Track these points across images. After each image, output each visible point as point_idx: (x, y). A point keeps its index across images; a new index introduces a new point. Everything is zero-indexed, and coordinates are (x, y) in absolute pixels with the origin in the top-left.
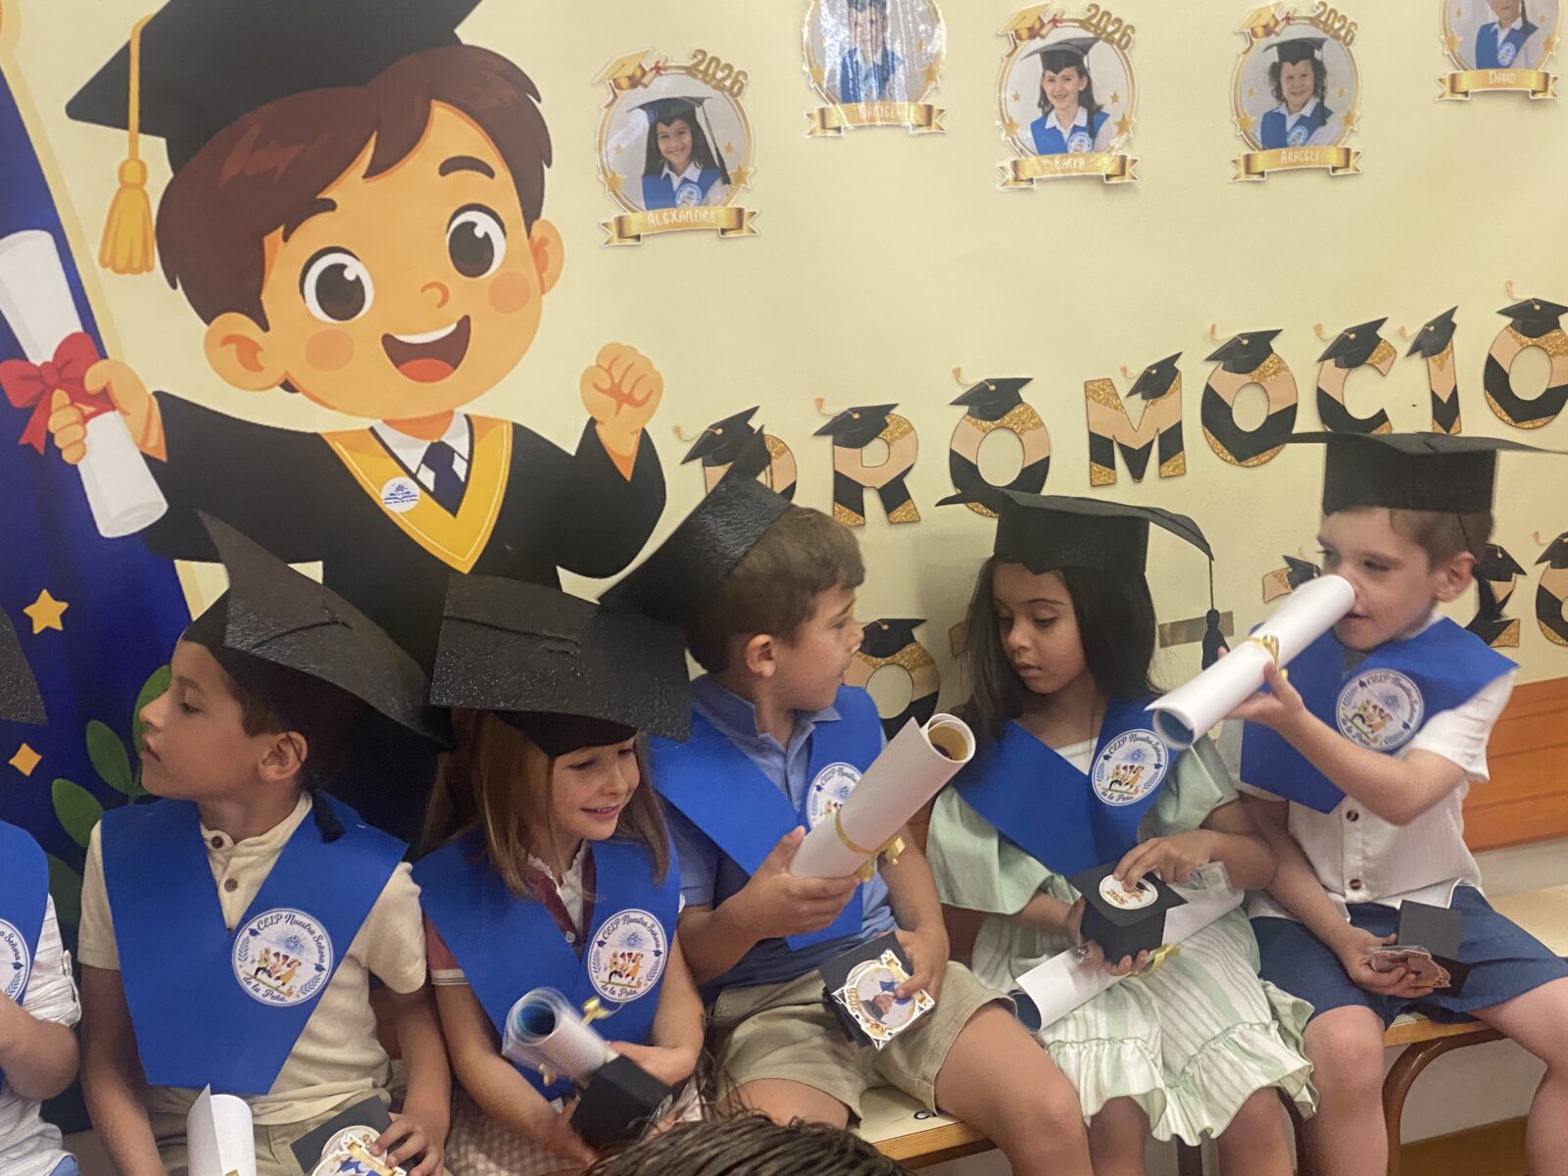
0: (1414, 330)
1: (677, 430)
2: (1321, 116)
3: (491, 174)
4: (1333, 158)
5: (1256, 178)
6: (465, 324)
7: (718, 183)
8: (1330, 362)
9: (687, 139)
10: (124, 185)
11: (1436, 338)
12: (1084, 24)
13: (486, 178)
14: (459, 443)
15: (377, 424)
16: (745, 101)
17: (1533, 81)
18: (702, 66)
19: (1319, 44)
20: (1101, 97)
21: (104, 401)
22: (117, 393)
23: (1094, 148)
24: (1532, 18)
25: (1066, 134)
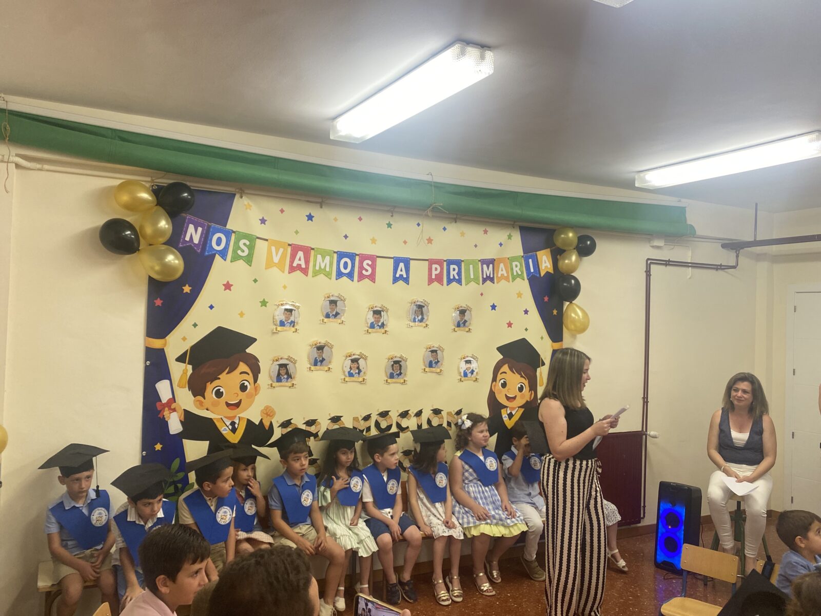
0: (415, 412)
1: (277, 422)
2: (400, 374)
3: (249, 374)
4: (402, 381)
5: (388, 384)
6: (240, 401)
7: (290, 380)
8: (399, 417)
9: (285, 371)
10: (184, 373)
11: (419, 414)
12: (359, 355)
13: (247, 375)
14: (237, 421)
15: (222, 417)
16: (296, 365)
17: (438, 370)
18: (289, 359)
19: (401, 361)
20: (360, 368)
21: (174, 410)
22: (177, 409)
23: (359, 376)
24: (439, 360)
25: (354, 374)
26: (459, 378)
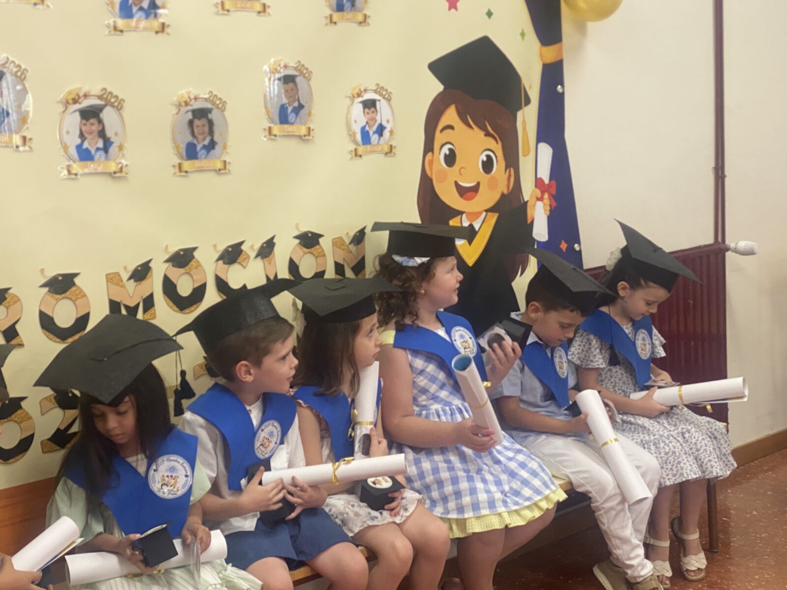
0: (257, 246)
2: (212, 145)
4: (219, 165)
5: (184, 174)
8: (221, 262)
11: (267, 250)
12: (100, 97)
17: (303, 131)
19: (210, 111)
20: (109, 133)
23: (107, 159)
24: (302, 102)
25: (93, 151)
26: (352, 147)
